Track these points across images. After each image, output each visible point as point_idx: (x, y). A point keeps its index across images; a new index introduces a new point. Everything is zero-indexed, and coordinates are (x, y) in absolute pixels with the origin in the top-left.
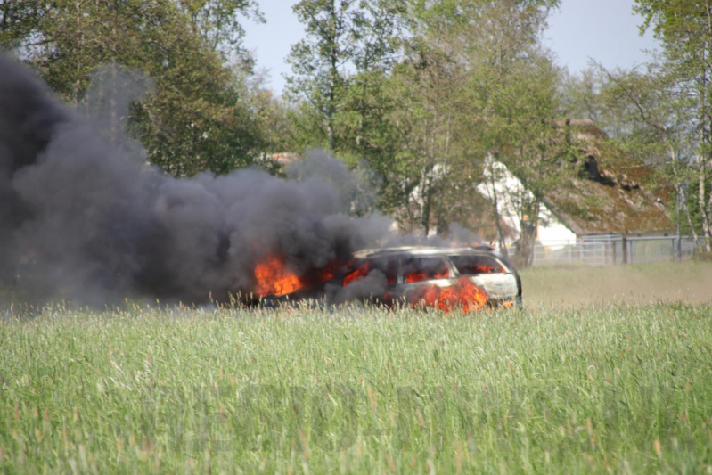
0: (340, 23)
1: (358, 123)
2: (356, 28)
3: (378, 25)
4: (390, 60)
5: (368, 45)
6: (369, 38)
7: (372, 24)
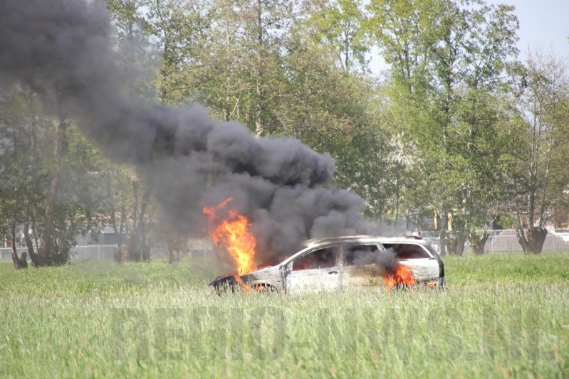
0: (455, 51)
1: (468, 132)
2: (468, 55)
3: (487, 51)
4: (496, 80)
5: (478, 68)
6: (478, 62)
7: (481, 52)
